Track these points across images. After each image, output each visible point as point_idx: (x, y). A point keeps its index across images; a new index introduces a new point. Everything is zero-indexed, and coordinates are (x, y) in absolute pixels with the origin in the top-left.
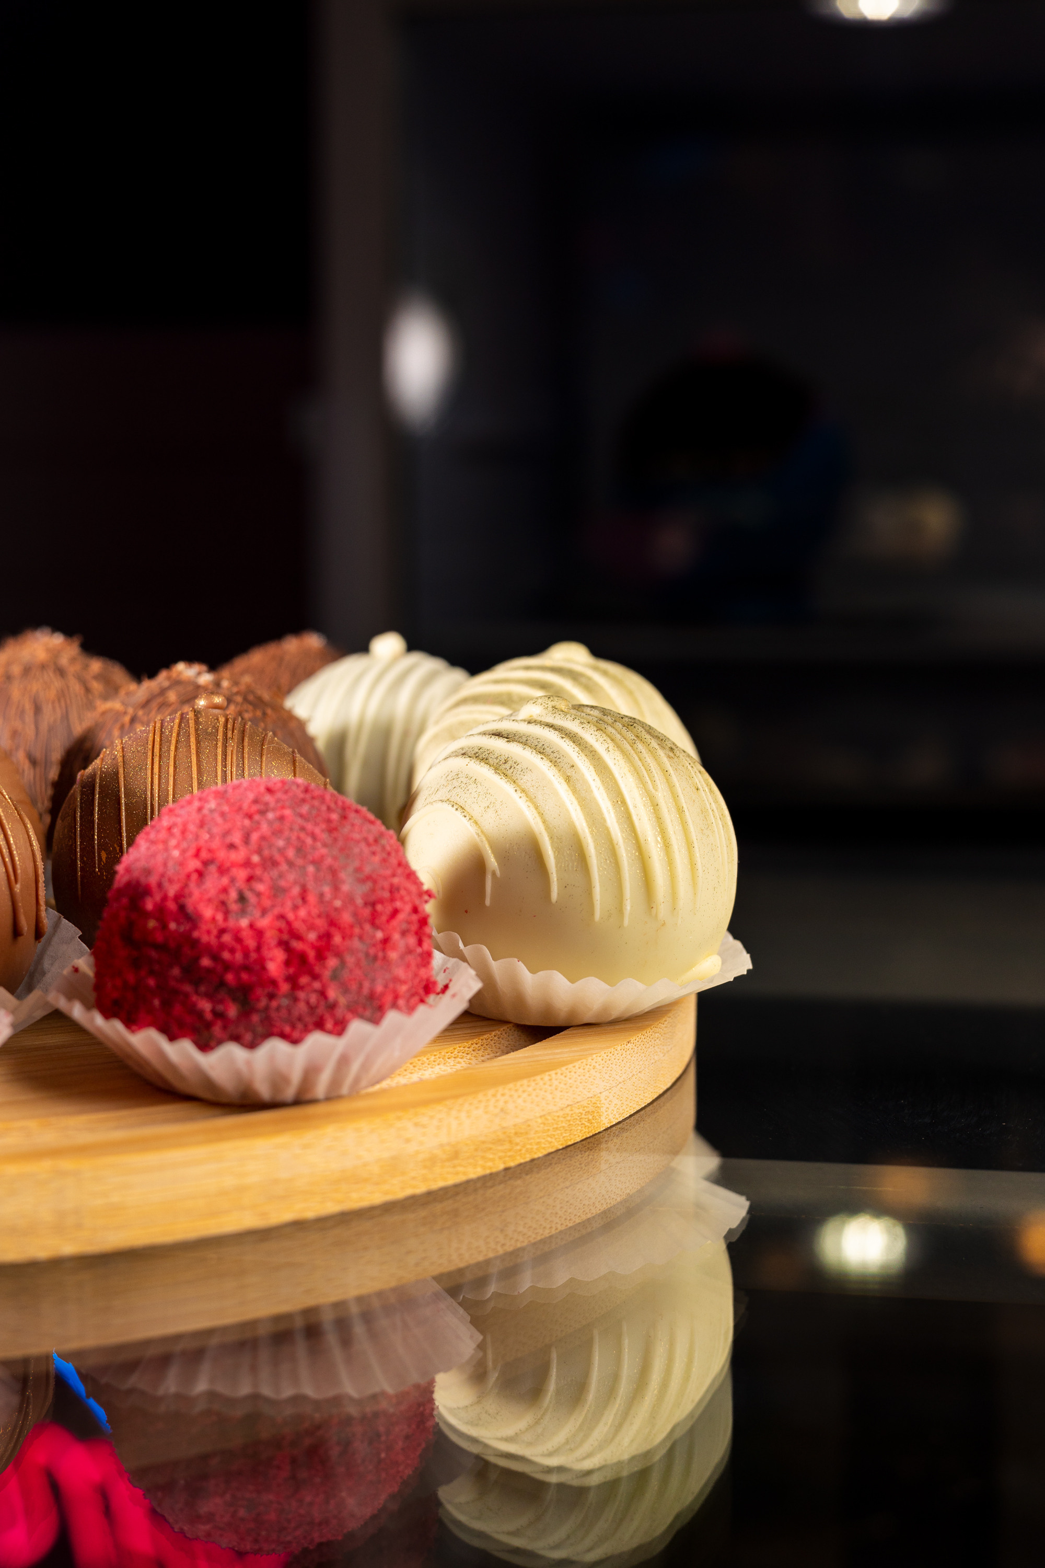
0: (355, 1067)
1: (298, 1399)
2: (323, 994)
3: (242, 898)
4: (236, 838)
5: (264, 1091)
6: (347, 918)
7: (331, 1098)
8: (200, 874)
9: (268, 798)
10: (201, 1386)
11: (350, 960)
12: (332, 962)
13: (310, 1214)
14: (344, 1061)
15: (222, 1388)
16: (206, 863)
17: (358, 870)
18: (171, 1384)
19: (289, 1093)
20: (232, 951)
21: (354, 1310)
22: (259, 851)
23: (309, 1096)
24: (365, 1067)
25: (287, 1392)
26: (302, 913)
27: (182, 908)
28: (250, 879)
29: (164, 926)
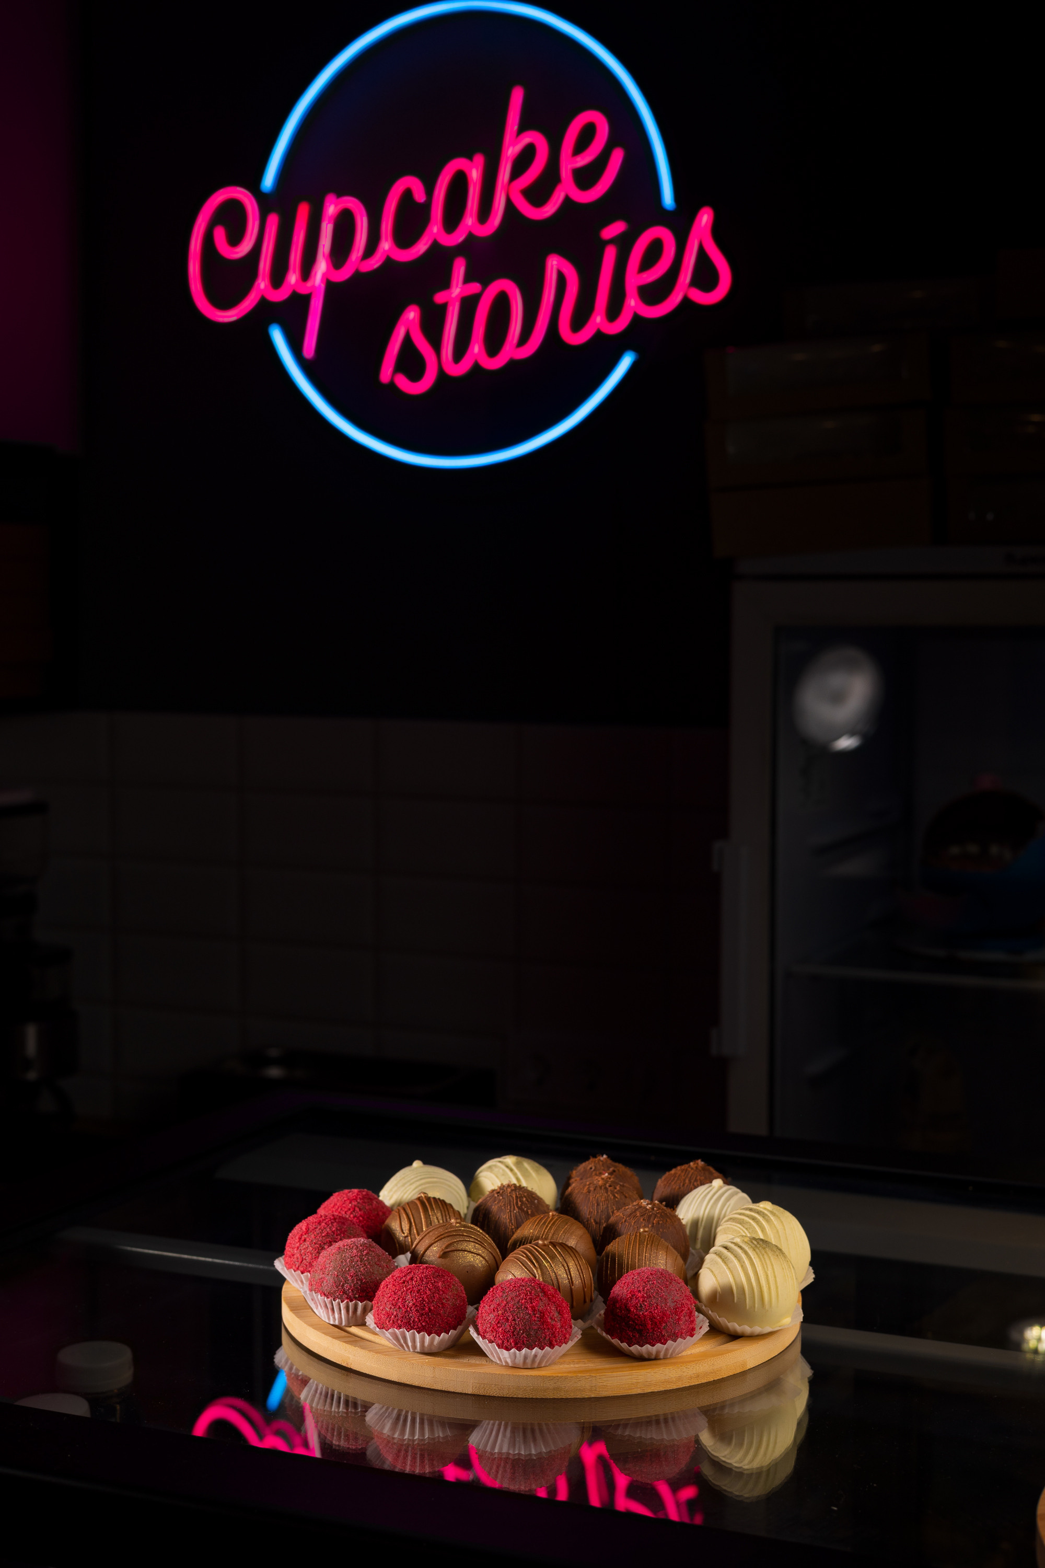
0: (671, 1351)
2: (661, 1333)
3: (641, 1306)
4: (641, 1289)
5: (646, 1356)
6: (668, 1312)
7: (665, 1358)
8: (631, 1299)
9: (651, 1277)
10: (627, 1433)
11: (668, 1324)
12: (664, 1324)
13: (656, 1391)
14: (667, 1350)
15: (632, 1434)
16: (632, 1296)
17: (673, 1299)
18: (619, 1432)
19: (653, 1357)
20: (638, 1320)
22: (646, 1293)
23: (659, 1358)
24: (673, 1351)
25: (649, 1436)
26: (656, 1311)
27: (626, 1307)
28: (643, 1301)
29: (621, 1311)
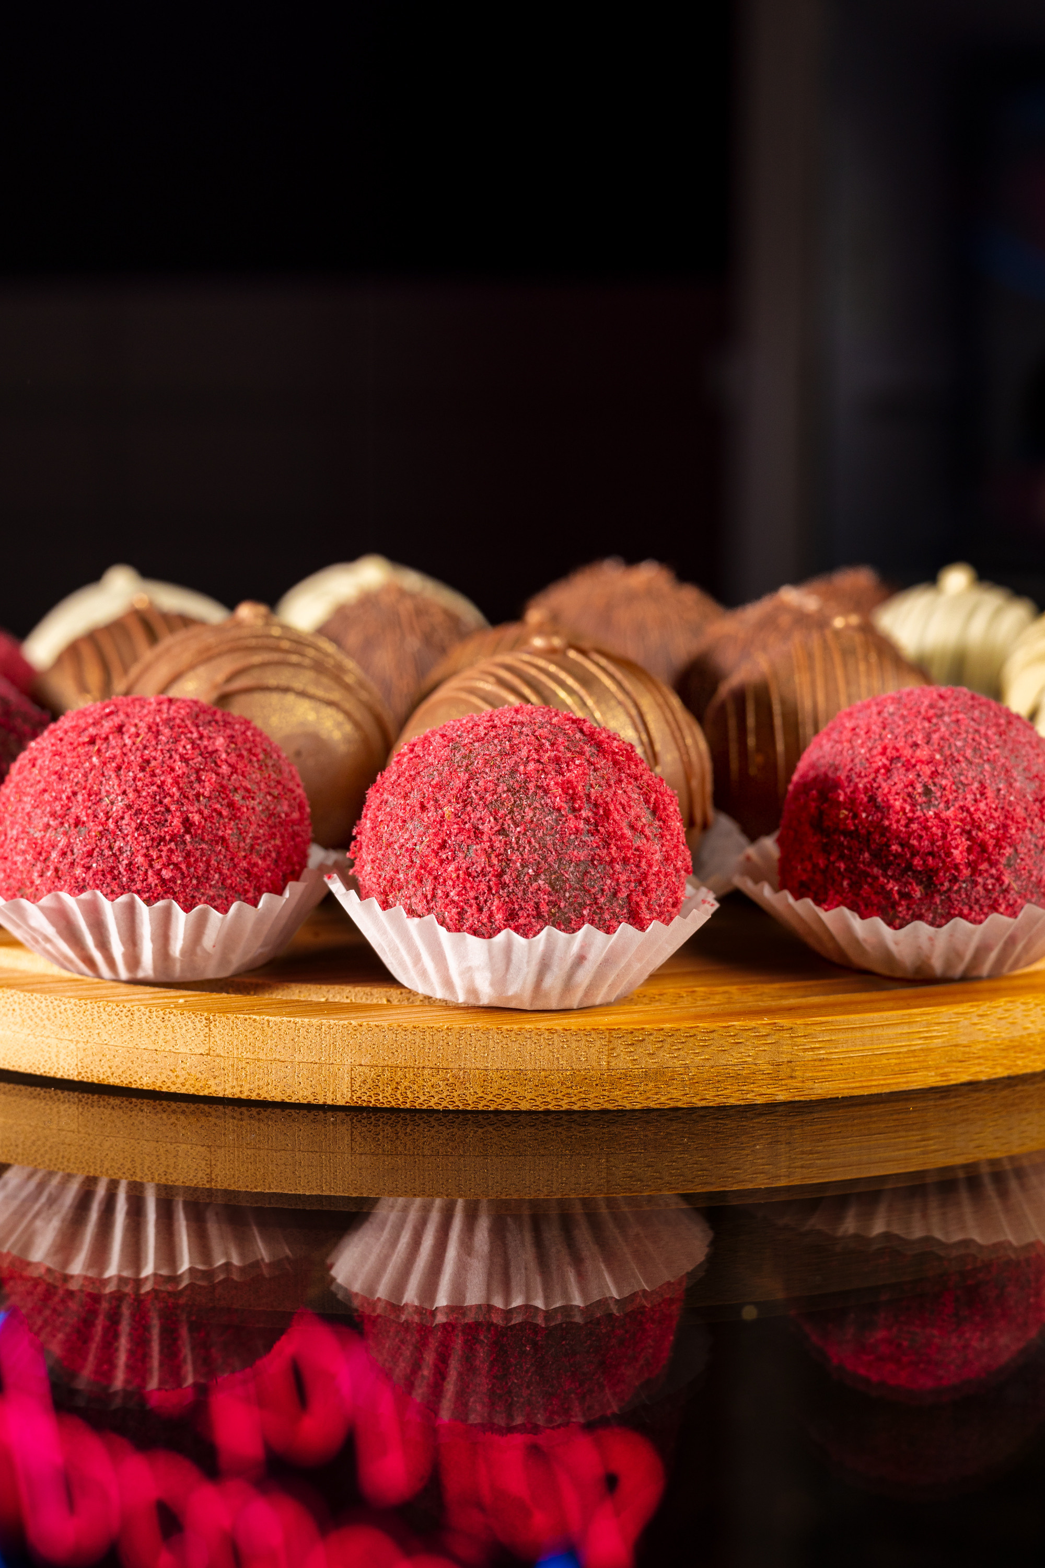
0: (1019, 947)
1: (967, 1243)
2: (999, 879)
3: (927, 791)
4: (919, 738)
5: (938, 965)
6: (1020, 812)
8: (888, 770)
9: (941, 703)
10: (878, 1228)
11: (1022, 849)
12: (1008, 851)
13: (983, 1078)
14: (1011, 941)
15: (897, 1230)
16: (892, 760)
17: (1026, 769)
18: (849, 1226)
19: (959, 970)
20: (920, 838)
21: (985, 1170)
22: (940, 750)
23: (975, 973)
24: (1026, 949)
25: (957, 1237)
26: (982, 806)
27: (872, 799)
28: (934, 774)
29: (856, 816)
